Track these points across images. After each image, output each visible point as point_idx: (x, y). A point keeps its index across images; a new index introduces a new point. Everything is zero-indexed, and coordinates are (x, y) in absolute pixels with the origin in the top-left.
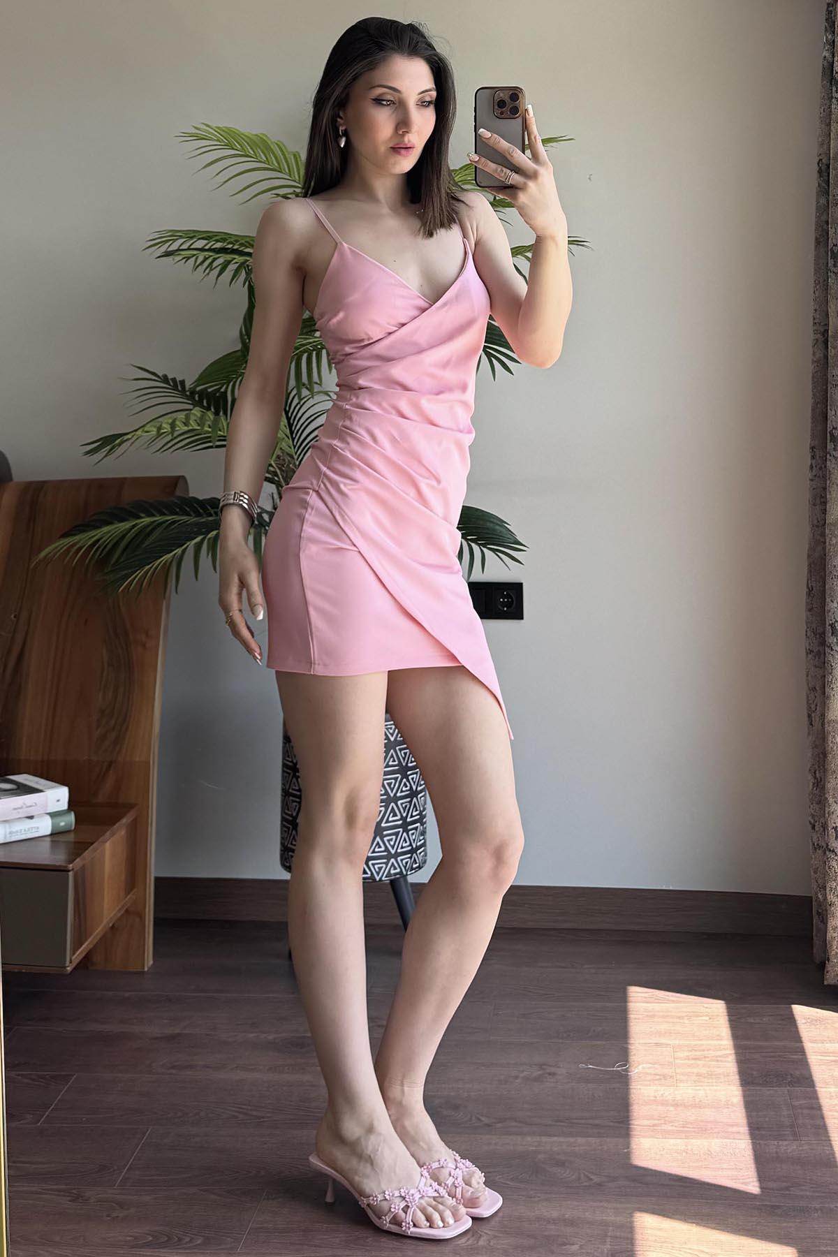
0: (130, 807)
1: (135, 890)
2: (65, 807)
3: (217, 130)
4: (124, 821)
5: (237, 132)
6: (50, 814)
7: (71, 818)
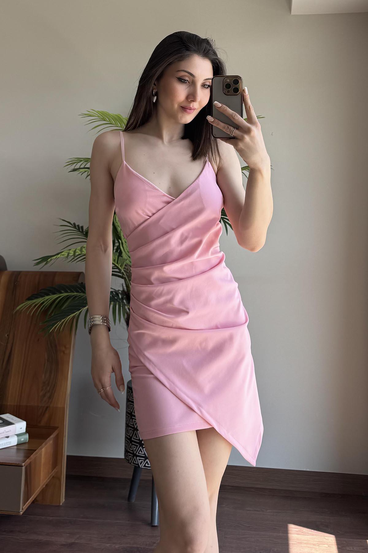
0: (55, 428)
1: (57, 467)
2: (24, 430)
3: (98, 112)
4: (52, 436)
5: (108, 114)
6: (16, 435)
7: (27, 436)
